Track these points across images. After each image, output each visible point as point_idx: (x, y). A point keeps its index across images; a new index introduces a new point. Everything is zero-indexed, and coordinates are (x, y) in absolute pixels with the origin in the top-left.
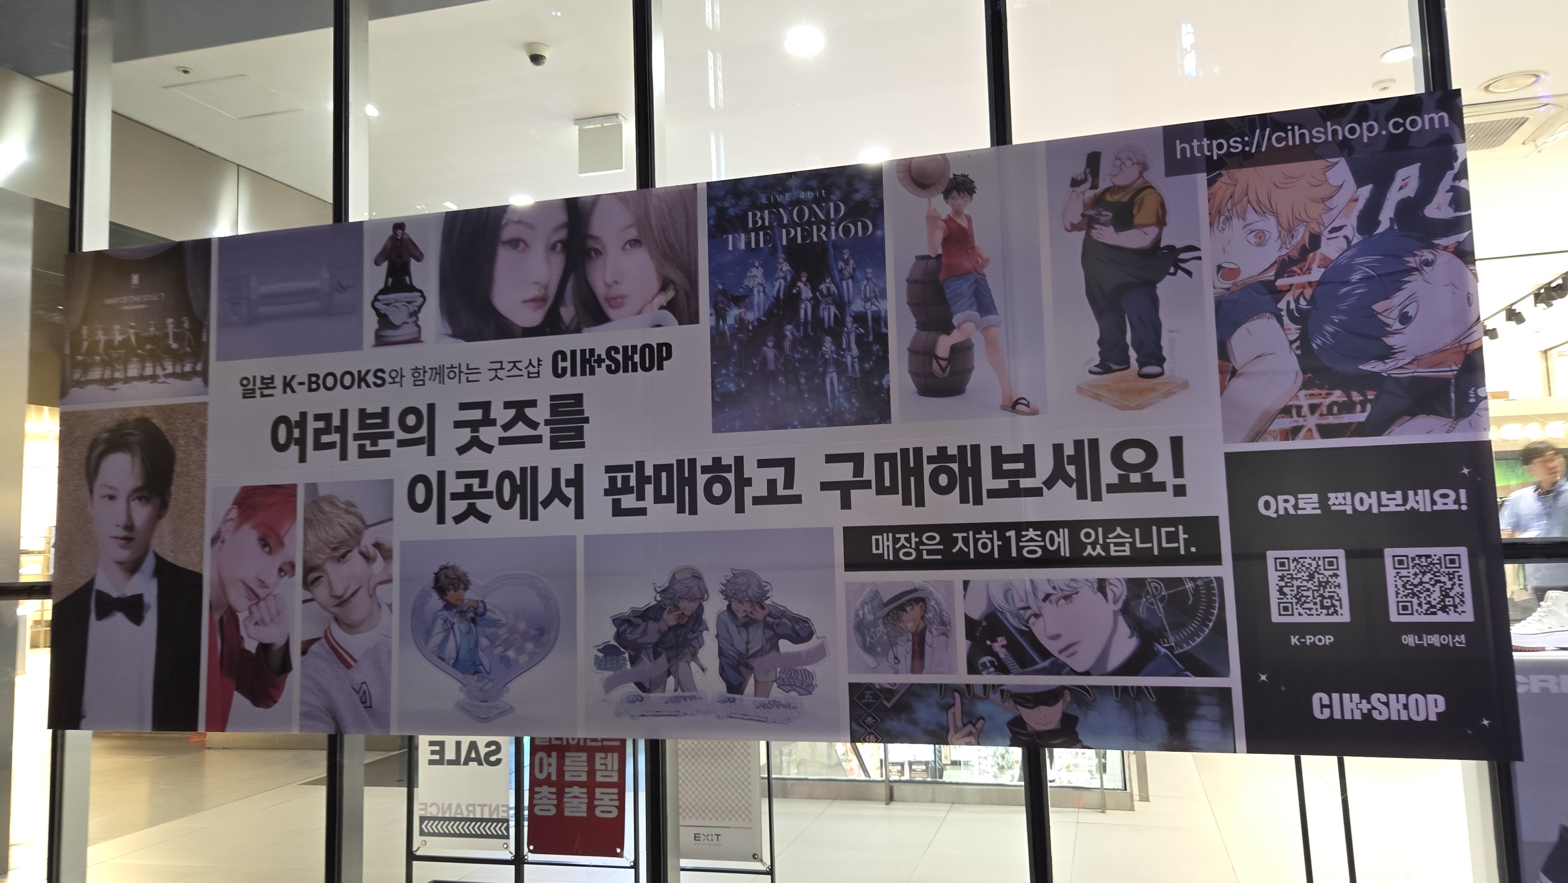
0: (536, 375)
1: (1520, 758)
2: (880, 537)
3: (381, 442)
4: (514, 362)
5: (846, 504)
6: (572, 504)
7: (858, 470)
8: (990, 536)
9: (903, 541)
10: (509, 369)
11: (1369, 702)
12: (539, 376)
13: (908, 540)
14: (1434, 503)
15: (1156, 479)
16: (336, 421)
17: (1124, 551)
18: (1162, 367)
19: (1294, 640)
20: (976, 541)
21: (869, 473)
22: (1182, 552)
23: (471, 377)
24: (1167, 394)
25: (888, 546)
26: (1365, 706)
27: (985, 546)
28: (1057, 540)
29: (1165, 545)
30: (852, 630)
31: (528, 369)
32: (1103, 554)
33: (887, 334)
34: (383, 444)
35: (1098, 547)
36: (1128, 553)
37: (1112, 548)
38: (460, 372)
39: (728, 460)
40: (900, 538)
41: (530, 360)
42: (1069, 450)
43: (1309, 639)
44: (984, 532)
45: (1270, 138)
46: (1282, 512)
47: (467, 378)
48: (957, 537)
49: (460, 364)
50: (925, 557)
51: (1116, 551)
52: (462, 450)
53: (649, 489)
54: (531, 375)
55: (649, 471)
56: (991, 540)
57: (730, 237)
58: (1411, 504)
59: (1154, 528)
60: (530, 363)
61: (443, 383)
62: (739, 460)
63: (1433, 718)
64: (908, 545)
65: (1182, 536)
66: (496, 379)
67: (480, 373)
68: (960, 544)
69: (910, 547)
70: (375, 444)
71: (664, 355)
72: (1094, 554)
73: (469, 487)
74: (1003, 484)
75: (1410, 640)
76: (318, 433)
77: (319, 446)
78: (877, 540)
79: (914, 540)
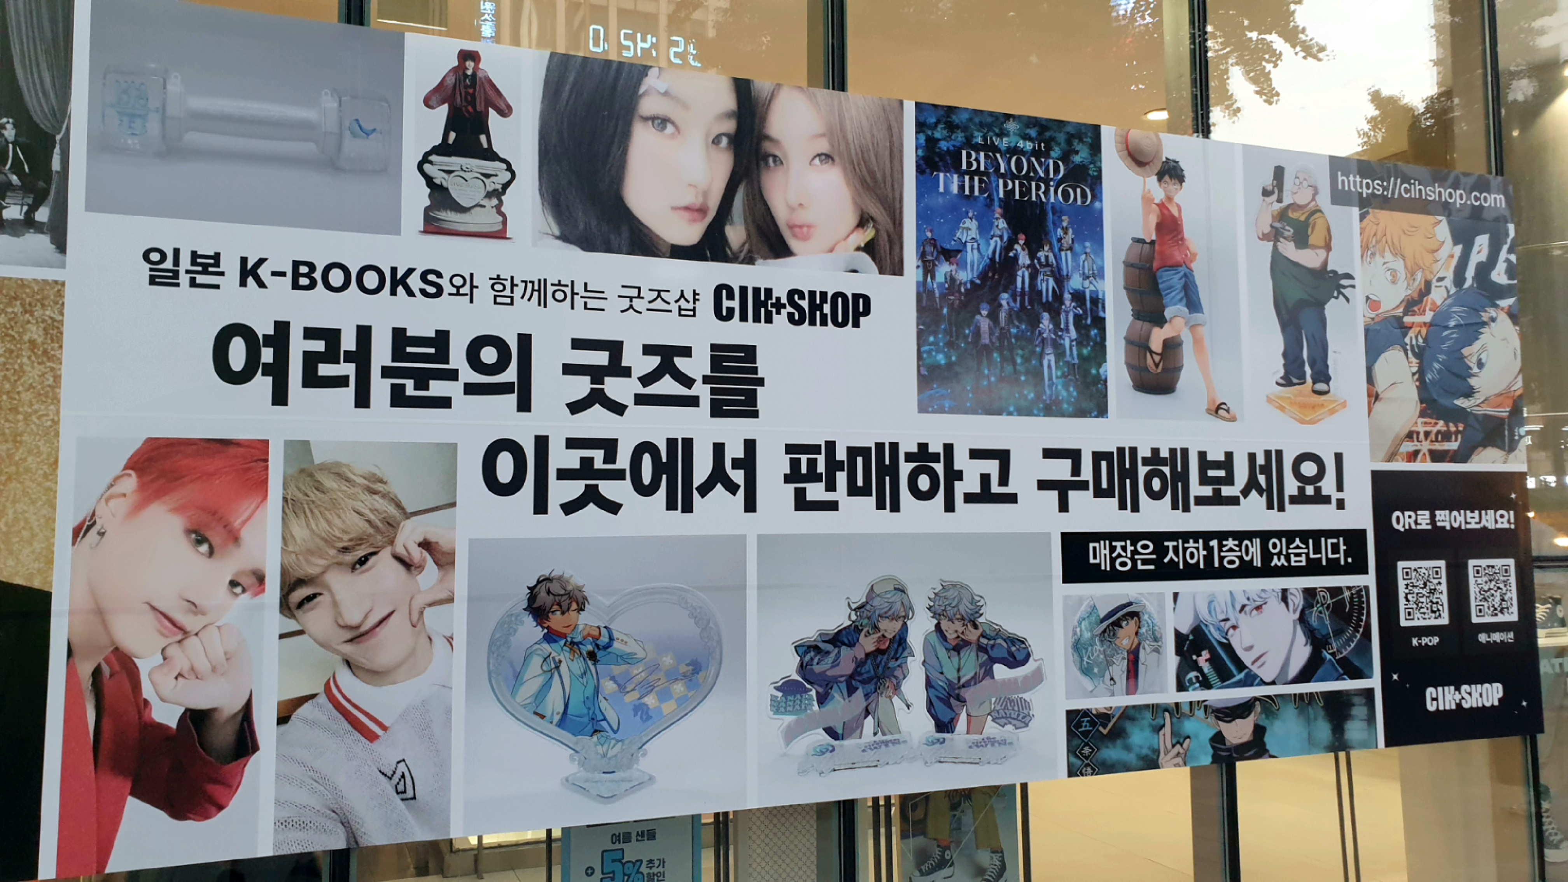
0: (691, 313)
1: (1542, 731)
2: (1097, 545)
3: (433, 383)
4: (659, 291)
5: (1064, 507)
6: (741, 492)
7: (1076, 470)
8: (1196, 545)
9: (1119, 550)
10: (651, 299)
11: (1460, 693)
12: (694, 315)
13: (1124, 548)
14: (1496, 522)
15: (1324, 492)
16: (348, 343)
17: (1301, 561)
18: (1328, 385)
19: (1415, 642)
20: (1185, 549)
21: (1087, 474)
22: (1342, 563)
23: (591, 304)
24: (1332, 412)
25: (1105, 555)
26: (1458, 697)
27: (1192, 556)
28: (1251, 550)
29: (1330, 556)
30: (1070, 650)
31: (679, 303)
32: (1286, 564)
33: (1104, 319)
34: (437, 388)
35: (1282, 557)
36: (1304, 564)
37: (1293, 558)
38: (573, 294)
39: (936, 447)
40: (1115, 547)
41: (682, 291)
42: (1260, 460)
43: (1425, 641)
44: (1191, 541)
45: (1400, 189)
46: (1407, 527)
47: (586, 303)
48: (1168, 547)
49: (573, 282)
50: (1140, 567)
51: (1296, 561)
52: (575, 407)
53: (841, 477)
54: (683, 313)
55: (841, 455)
56: (1197, 549)
57: (942, 175)
58: (1484, 522)
59: (1323, 539)
60: (682, 295)
61: (545, 306)
62: (949, 448)
63: (1496, 703)
64: (1124, 554)
65: (1343, 548)
66: (631, 310)
67: (606, 299)
68: (1171, 554)
69: (1126, 557)
70: (422, 385)
71: (861, 310)
72: (1279, 564)
73: (587, 462)
74: (1207, 491)
75: (1483, 638)
76: (311, 360)
77: (311, 380)
78: (1094, 548)
79: (1130, 548)
